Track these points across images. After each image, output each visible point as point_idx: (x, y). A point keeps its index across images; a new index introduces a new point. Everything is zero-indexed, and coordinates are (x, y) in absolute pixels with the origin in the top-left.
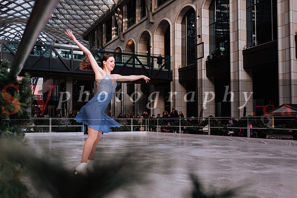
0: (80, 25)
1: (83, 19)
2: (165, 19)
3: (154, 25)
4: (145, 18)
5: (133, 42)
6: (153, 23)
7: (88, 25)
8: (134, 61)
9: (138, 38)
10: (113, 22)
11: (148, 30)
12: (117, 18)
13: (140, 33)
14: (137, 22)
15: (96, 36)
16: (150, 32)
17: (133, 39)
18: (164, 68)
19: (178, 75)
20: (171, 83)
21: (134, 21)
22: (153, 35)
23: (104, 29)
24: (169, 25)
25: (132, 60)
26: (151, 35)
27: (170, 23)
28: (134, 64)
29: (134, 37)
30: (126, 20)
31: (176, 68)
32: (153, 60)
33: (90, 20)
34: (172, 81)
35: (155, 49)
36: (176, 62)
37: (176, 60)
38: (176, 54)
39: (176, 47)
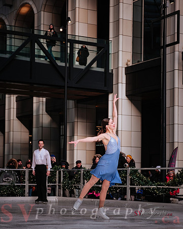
8: (33, 49)
18: (95, 65)
19: (124, 81)
20: (110, 96)
25: (28, 45)
28: (32, 55)
31: (120, 65)
32: (72, 48)
34: (112, 92)
35: (77, 23)
36: (120, 53)
37: (121, 49)
38: (121, 37)
39: (121, 21)
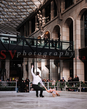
0: (15, 22)
1: (16, 18)
2: (70, 17)
3: (62, 21)
4: (57, 17)
5: (49, 32)
6: (62, 20)
7: (20, 22)
9: (52, 30)
10: (36, 20)
11: (58, 25)
12: (39, 17)
13: (54, 27)
14: (51, 20)
15: (25, 29)
16: (60, 26)
17: (49, 31)
18: (69, 49)
19: (78, 54)
21: (50, 19)
22: (62, 28)
23: (30, 25)
24: (73, 21)
25: (48, 44)
26: (60, 28)
27: (73, 20)
29: (50, 29)
30: (45, 18)
31: (77, 49)
32: (62, 44)
33: (21, 19)
34: (75, 57)
35: (63, 36)
36: (77, 45)
37: (77, 44)
38: (77, 40)
39: (77, 35)
